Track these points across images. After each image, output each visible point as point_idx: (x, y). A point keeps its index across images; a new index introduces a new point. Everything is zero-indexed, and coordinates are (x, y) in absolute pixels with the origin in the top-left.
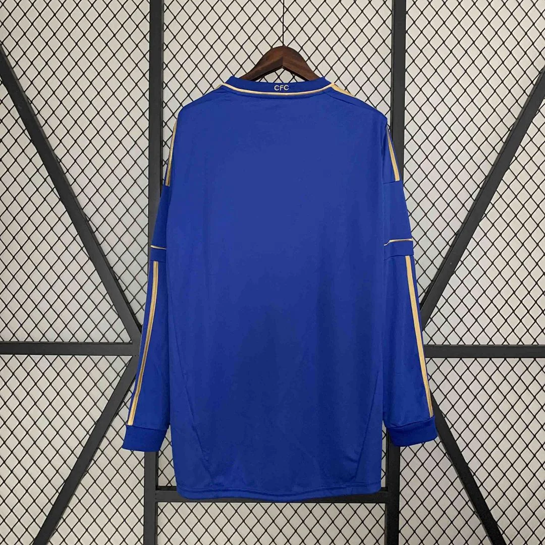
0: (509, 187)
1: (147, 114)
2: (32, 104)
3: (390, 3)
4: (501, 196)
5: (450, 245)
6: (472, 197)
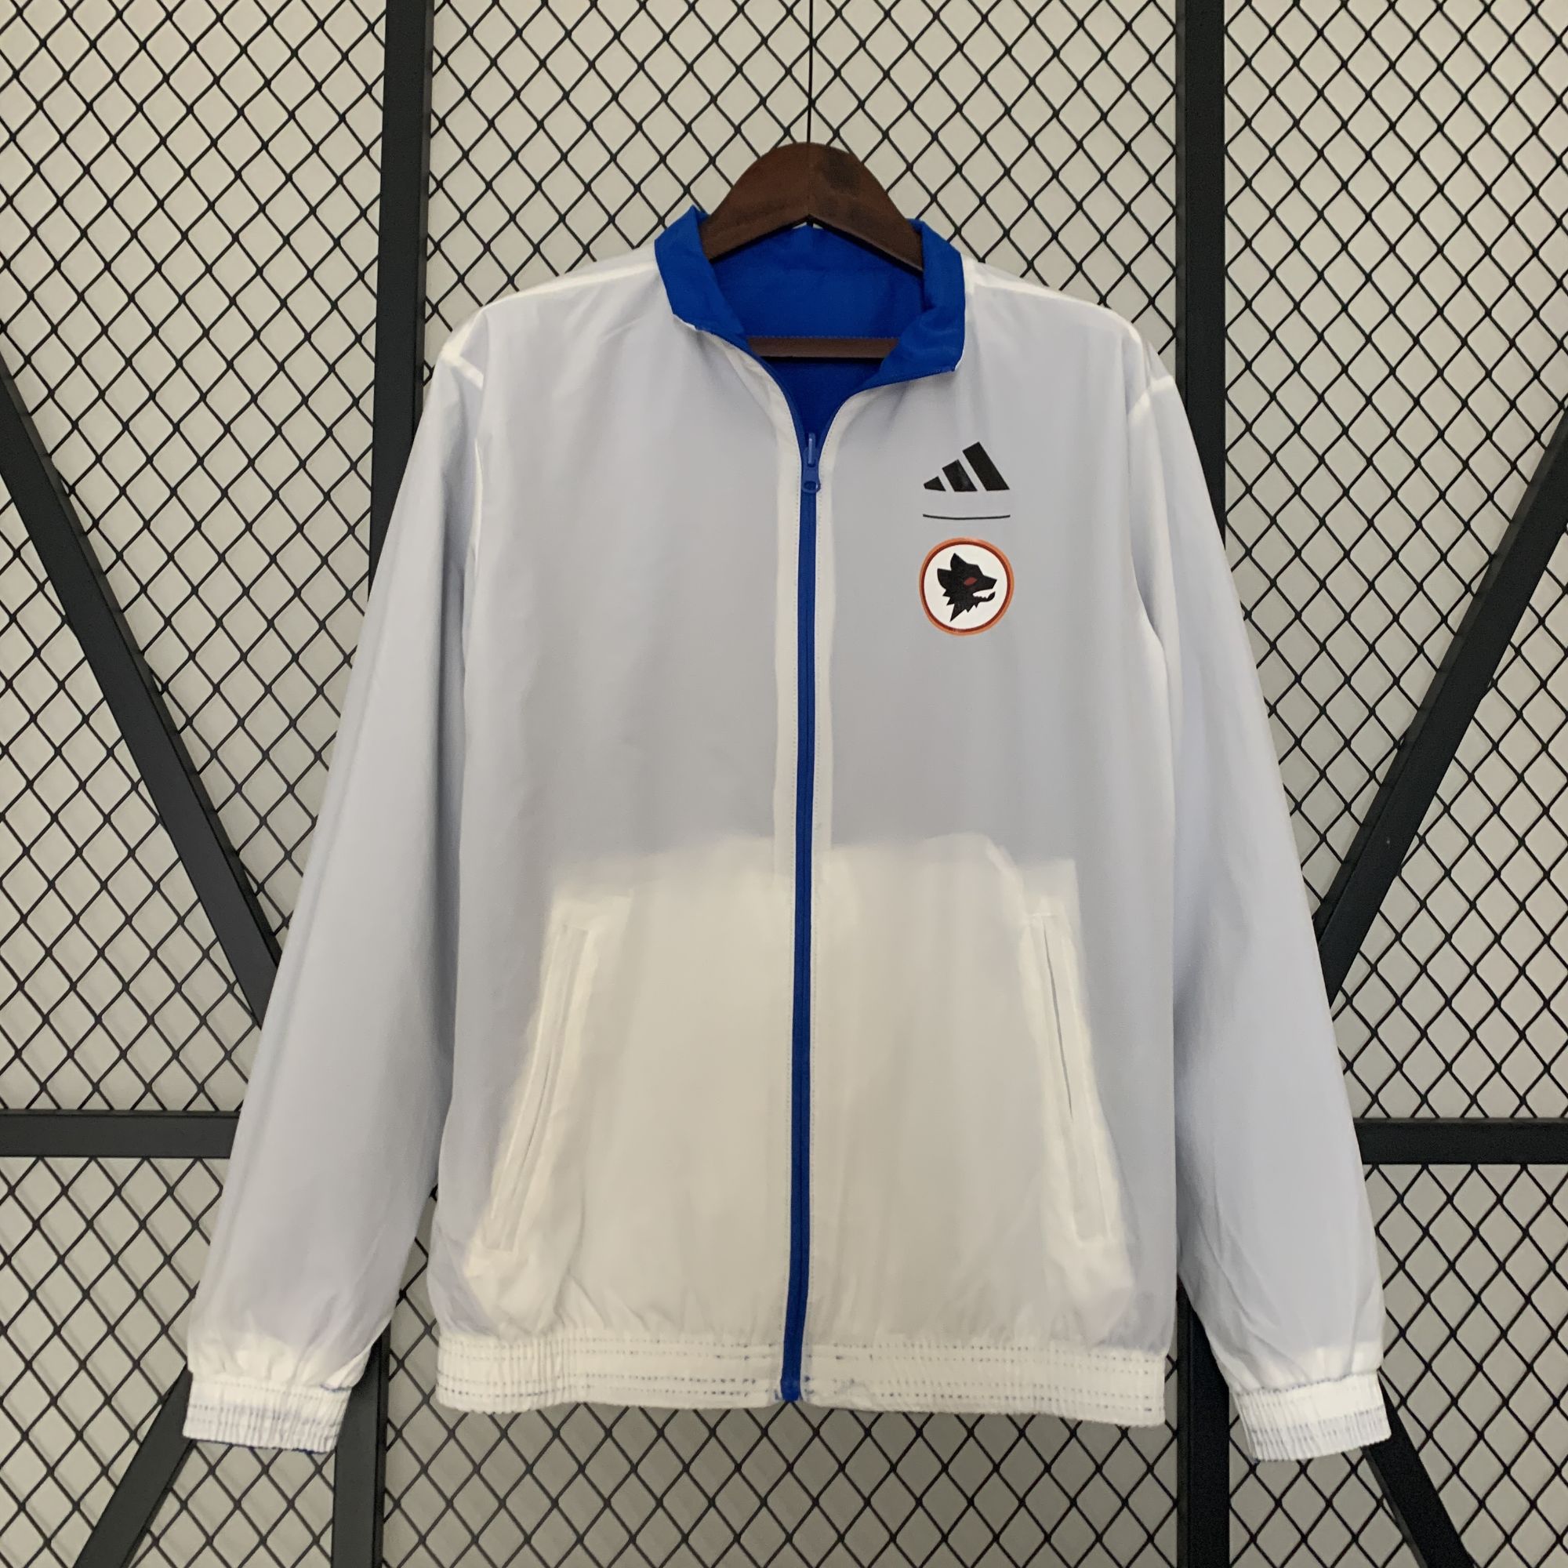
4: (1542, 621)
5: (1381, 781)
6: (1449, 622)
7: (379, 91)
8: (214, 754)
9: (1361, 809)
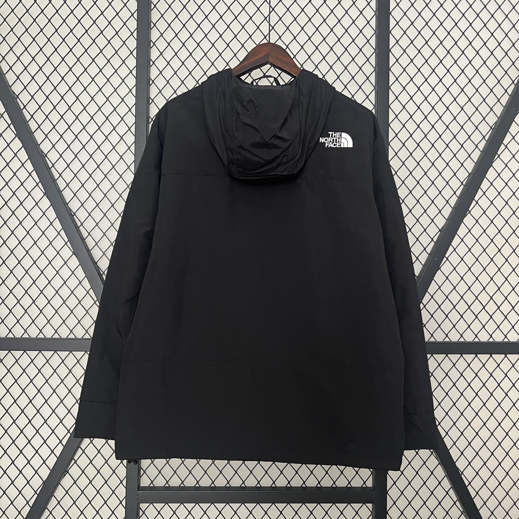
0: (492, 184)
1: (133, 110)
2: (18, 99)
3: (373, 4)
4: (484, 193)
5: (435, 241)
6: (456, 193)
7: (135, 34)
8: (89, 234)
9: (429, 250)
